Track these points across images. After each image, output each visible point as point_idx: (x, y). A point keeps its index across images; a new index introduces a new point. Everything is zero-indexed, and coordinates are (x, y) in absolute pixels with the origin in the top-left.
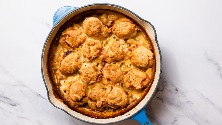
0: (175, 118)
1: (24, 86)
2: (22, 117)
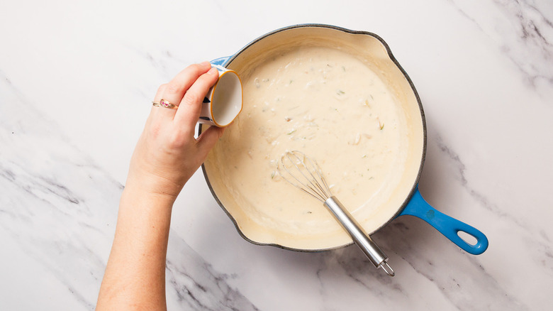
2: (88, 226)
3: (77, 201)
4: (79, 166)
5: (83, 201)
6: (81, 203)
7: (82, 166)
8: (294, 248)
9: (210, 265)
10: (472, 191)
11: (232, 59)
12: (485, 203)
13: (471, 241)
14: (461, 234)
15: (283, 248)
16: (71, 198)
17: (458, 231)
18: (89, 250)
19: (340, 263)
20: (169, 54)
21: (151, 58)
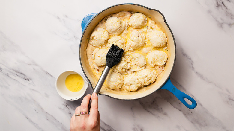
0: (155, 99)
1: (36, 65)
2: (33, 90)
3: (28, 79)
4: (29, 64)
5: (31, 79)
7: (31, 64)
10: (197, 73)
12: (202, 77)
16: (26, 78)
17: (184, 98)
18: (34, 100)
19: (141, 104)
20: (66, 16)
21: (59, 18)
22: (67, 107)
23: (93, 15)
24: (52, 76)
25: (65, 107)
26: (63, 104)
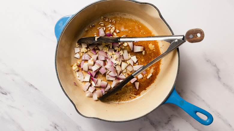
0: (169, 118)
1: (16, 75)
2: (12, 107)
3: (6, 93)
4: (7, 74)
5: (9, 93)
6: (8, 94)
7: (9, 74)
8: (106, 120)
9: (80, 127)
10: (224, 84)
11: (74, 16)
12: (231, 90)
13: (204, 118)
14: (198, 114)
15: (101, 120)
16: (2, 91)
17: (196, 112)
18: (13, 120)
19: (151, 124)
20: (55, 12)
21: (45, 14)
22: (56, 128)
23: (69, 17)
24: (36, 89)
25: (54, 128)
26: (51, 125)
